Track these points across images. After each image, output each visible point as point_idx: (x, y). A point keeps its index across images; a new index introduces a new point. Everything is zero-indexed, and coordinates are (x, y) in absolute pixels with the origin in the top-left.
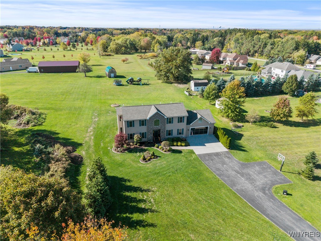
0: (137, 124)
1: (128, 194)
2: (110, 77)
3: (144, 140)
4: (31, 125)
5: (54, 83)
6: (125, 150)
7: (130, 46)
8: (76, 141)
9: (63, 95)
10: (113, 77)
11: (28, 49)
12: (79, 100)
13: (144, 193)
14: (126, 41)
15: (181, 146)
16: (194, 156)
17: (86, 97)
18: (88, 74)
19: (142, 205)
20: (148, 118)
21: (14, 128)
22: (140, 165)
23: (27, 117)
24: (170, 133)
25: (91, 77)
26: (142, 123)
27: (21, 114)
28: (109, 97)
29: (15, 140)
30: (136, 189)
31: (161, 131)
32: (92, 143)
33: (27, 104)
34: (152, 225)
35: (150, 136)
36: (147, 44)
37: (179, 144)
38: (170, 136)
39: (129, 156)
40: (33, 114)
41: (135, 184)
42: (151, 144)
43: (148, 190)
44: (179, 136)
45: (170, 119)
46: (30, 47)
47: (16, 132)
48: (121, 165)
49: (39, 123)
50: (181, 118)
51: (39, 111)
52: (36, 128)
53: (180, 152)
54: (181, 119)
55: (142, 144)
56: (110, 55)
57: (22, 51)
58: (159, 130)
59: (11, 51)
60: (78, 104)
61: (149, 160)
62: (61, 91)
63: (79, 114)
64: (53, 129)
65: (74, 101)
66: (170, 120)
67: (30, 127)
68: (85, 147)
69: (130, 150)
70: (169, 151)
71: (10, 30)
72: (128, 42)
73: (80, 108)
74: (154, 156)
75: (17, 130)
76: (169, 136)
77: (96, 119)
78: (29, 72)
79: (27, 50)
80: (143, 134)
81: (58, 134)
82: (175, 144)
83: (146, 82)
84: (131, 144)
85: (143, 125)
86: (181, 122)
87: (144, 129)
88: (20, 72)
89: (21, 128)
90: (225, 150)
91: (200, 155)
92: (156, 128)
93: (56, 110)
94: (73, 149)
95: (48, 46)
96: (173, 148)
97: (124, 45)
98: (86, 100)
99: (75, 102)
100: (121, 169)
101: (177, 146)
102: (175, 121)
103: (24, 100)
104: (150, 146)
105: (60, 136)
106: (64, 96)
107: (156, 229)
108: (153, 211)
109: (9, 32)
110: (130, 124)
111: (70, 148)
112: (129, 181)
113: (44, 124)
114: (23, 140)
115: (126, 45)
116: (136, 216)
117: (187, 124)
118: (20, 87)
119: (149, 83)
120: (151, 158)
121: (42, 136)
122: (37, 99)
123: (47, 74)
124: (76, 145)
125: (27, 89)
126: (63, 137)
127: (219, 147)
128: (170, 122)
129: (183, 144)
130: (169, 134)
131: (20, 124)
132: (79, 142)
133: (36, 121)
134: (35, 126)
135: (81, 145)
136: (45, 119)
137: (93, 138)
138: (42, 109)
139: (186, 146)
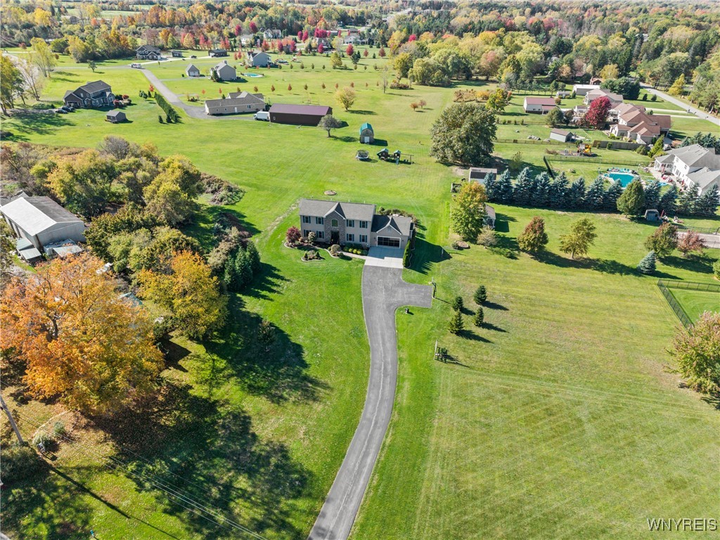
0: (313, 221)
1: (270, 279)
2: (363, 142)
3: (320, 240)
4: (224, 202)
5: (280, 144)
6: (296, 246)
7: (452, 68)
8: (257, 227)
9: (278, 167)
10: (367, 143)
11: (278, 63)
12: (293, 178)
13: (284, 281)
14: (446, 58)
15: (357, 254)
16: (360, 265)
17: (304, 174)
18: (334, 132)
19: (275, 288)
20: (324, 217)
21: (208, 204)
22: (299, 261)
23: (223, 193)
24: (351, 237)
25: (336, 138)
26: (320, 220)
27: (219, 188)
28: (333, 179)
29: (204, 216)
30: (278, 277)
31: (340, 233)
32: (271, 233)
33: (232, 175)
34: (272, 300)
35: (328, 237)
36: (491, 64)
37: (355, 251)
38: (351, 242)
39: (296, 252)
40: (230, 189)
41: (281, 274)
42: (325, 245)
43: (288, 280)
44: (362, 243)
45: (350, 221)
46: (283, 56)
47: (208, 208)
48: (282, 257)
49: (233, 202)
50: (364, 222)
51: (240, 187)
52: (227, 207)
53: (349, 259)
54: (363, 224)
55: (316, 243)
56: (405, 87)
57: (266, 66)
58: (338, 232)
59: (250, 67)
60: (289, 183)
61: (310, 259)
62: (280, 160)
63: (279, 198)
64: (243, 212)
65: (287, 178)
66: (351, 223)
67: (222, 205)
68: (262, 235)
69: (300, 247)
70: (338, 256)
71: (263, 12)
72: (449, 61)
73: (287, 190)
74: (318, 257)
75: (210, 206)
76: (349, 241)
77: (294, 208)
78: (258, 119)
79: (275, 66)
80: (320, 233)
81: (245, 217)
82: (350, 250)
83: (408, 158)
84: (306, 241)
85: (320, 223)
86: (364, 227)
87: (321, 228)
88: (246, 118)
89: (214, 204)
90: (402, 267)
91: (366, 266)
92: (336, 229)
93: (258, 188)
94: (249, 235)
95: (315, 55)
96: (345, 254)
97: (441, 65)
98: (301, 180)
99: (287, 181)
100: (279, 260)
101: (352, 253)
102: (357, 225)
103: (232, 169)
104: (323, 248)
105: (245, 219)
106: (279, 170)
107: (272, 303)
108: (278, 292)
109: (261, 15)
110: (306, 219)
111: (246, 233)
112: (279, 270)
113: (237, 204)
114: (210, 218)
115: (444, 66)
116: (264, 293)
117: (372, 231)
118: (234, 147)
119: (413, 160)
120: (313, 258)
121: (227, 217)
122: (245, 169)
123: (279, 124)
124: (253, 231)
125: (241, 151)
126: (248, 221)
127: (397, 263)
128: (350, 225)
129: (359, 252)
130: (350, 239)
131: (214, 200)
132: (260, 230)
133: (230, 199)
134: (227, 204)
135: (260, 232)
136: (240, 198)
137: (275, 228)
138: (244, 184)
139: (362, 255)
